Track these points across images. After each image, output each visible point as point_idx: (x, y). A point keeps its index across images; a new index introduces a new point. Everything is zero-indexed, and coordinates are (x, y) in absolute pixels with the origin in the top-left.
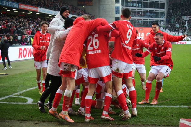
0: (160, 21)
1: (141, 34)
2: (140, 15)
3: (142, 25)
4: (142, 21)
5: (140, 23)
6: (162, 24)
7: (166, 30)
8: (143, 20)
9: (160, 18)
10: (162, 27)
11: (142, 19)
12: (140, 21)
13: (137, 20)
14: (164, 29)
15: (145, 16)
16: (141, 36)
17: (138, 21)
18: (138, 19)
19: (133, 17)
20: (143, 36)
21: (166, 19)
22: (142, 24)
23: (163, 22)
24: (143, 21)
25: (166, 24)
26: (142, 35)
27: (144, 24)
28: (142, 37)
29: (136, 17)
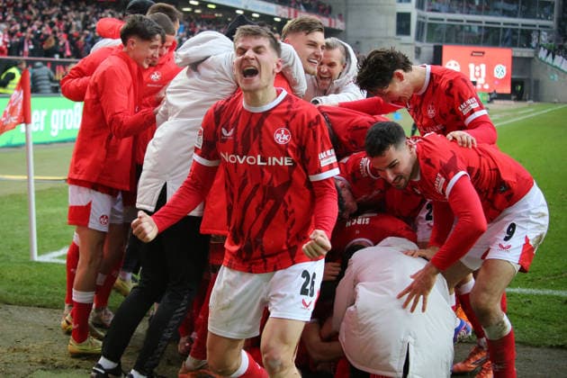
0: (538, 28)
1: (477, 68)
2: (474, 8)
3: (482, 39)
4: (480, 28)
5: (474, 33)
6: (543, 38)
7: (557, 56)
8: (484, 25)
9: (540, 18)
10: (545, 48)
11: (481, 22)
12: (475, 28)
13: (464, 23)
14: (551, 55)
15: (491, 12)
16: (477, 74)
17: (467, 28)
18: (468, 21)
19: (454, 12)
20: (483, 74)
21: (560, 21)
22: (480, 36)
23: (549, 33)
24: (485, 27)
25: (558, 40)
26: (480, 71)
27: (486, 36)
28: (480, 76)
29: (462, 12)
